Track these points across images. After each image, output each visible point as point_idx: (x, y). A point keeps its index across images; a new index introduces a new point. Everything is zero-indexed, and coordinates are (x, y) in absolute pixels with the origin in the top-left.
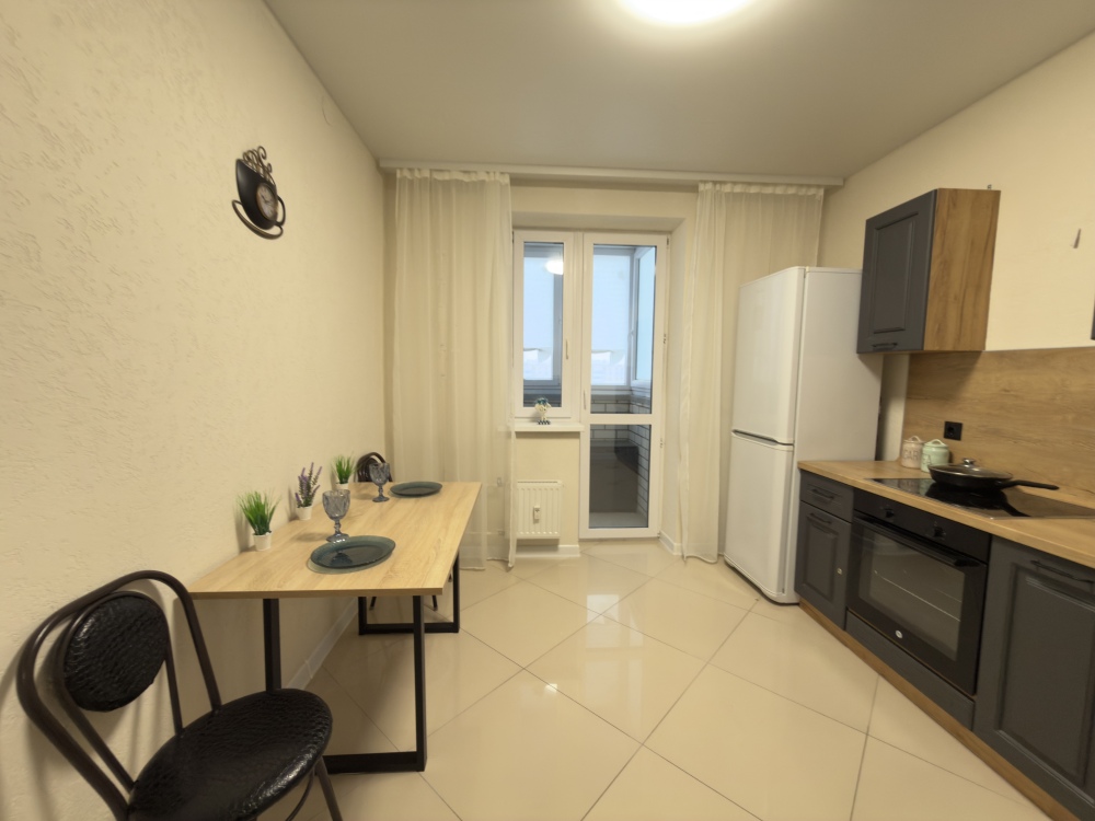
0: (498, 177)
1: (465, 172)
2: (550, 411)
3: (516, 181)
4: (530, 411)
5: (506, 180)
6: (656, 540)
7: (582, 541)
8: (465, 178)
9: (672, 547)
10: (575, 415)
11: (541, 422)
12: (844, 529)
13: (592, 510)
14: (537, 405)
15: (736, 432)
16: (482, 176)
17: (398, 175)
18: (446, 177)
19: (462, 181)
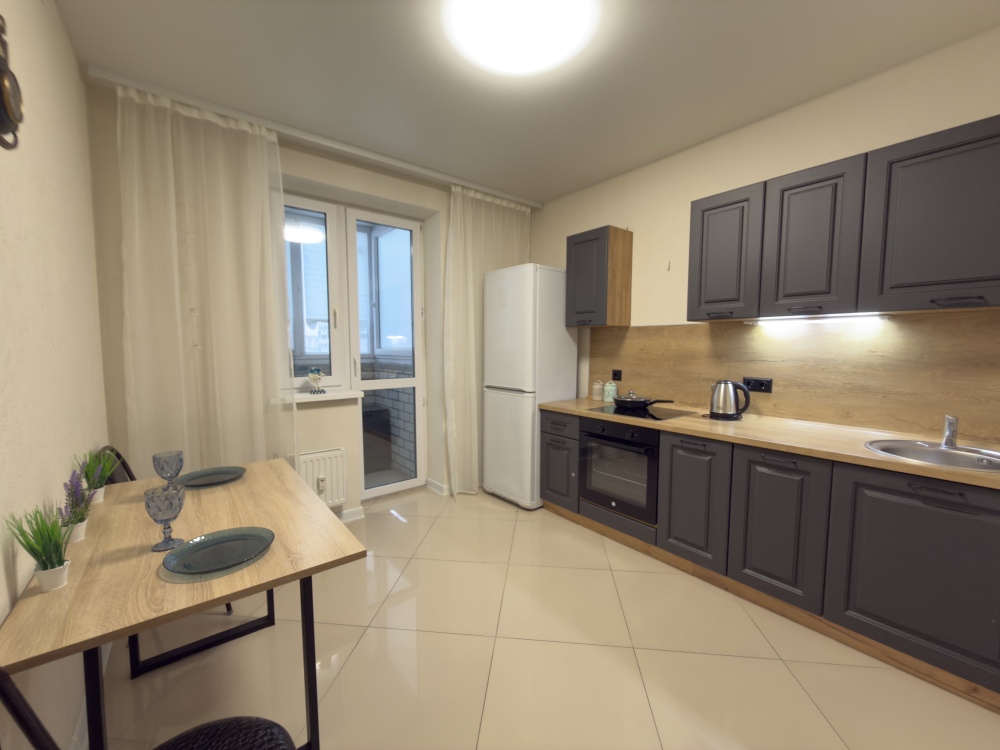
0: (264, 132)
1: (220, 116)
2: (324, 381)
3: (285, 142)
4: (299, 381)
5: (274, 138)
6: (423, 488)
7: (364, 502)
8: (221, 123)
9: (441, 489)
10: (345, 383)
11: (314, 392)
12: (574, 446)
13: (367, 471)
14: (311, 375)
15: (487, 387)
16: (245, 127)
17: (120, 92)
18: (195, 115)
19: (217, 126)
